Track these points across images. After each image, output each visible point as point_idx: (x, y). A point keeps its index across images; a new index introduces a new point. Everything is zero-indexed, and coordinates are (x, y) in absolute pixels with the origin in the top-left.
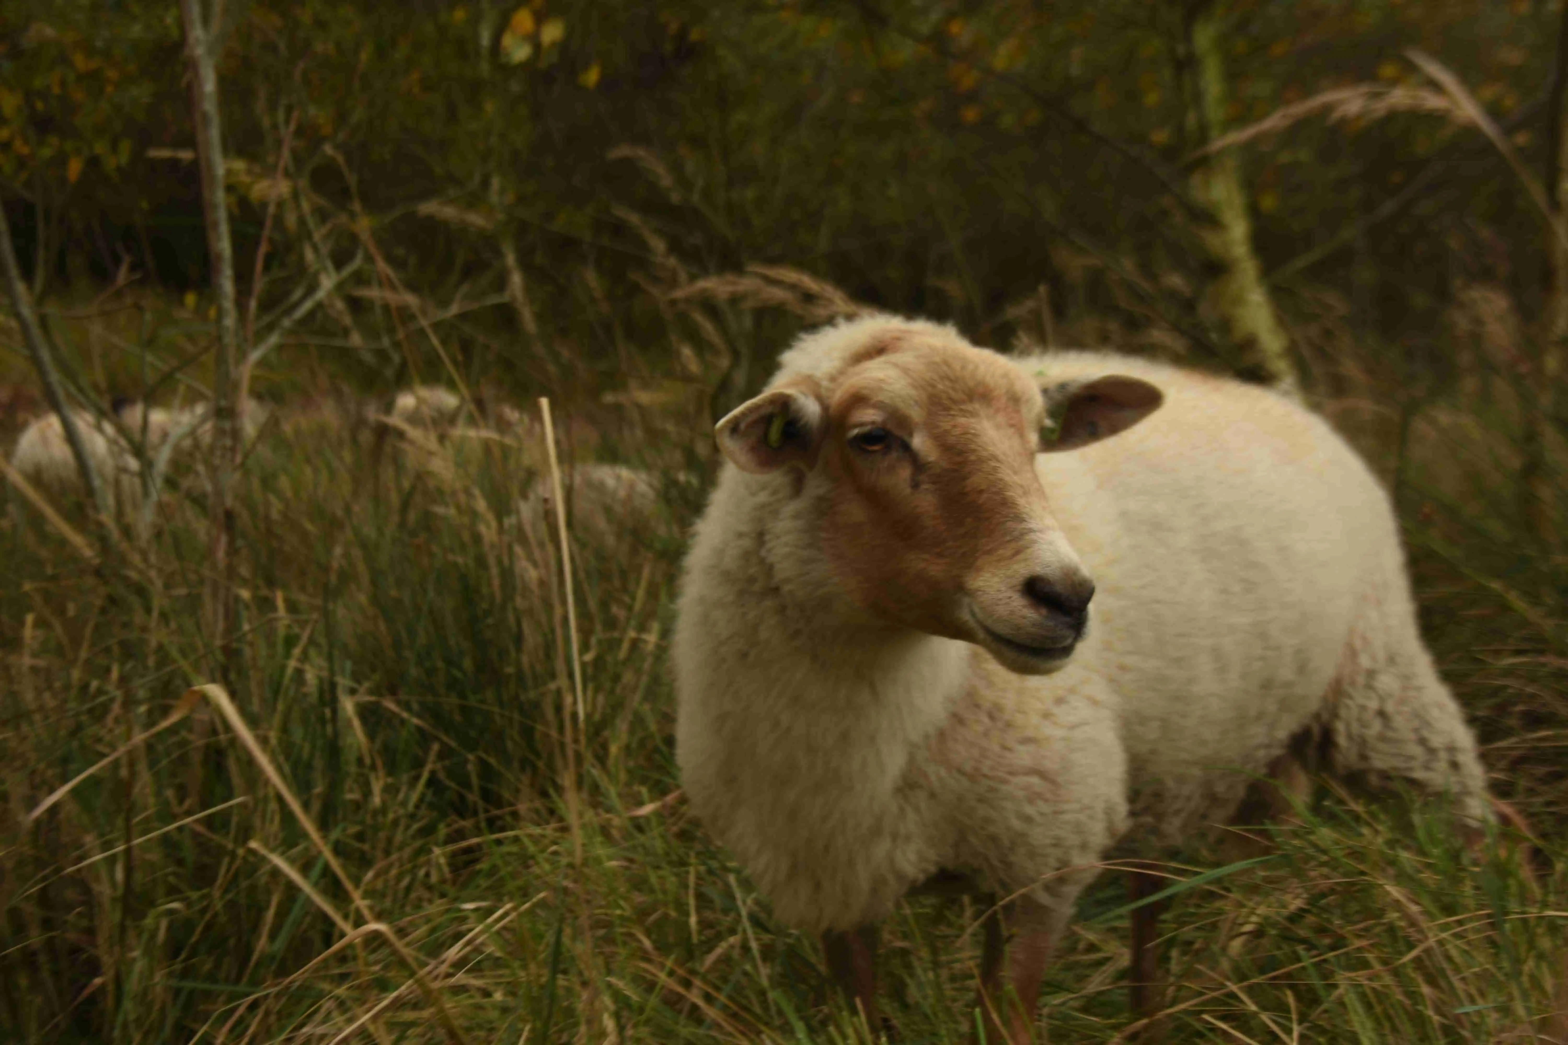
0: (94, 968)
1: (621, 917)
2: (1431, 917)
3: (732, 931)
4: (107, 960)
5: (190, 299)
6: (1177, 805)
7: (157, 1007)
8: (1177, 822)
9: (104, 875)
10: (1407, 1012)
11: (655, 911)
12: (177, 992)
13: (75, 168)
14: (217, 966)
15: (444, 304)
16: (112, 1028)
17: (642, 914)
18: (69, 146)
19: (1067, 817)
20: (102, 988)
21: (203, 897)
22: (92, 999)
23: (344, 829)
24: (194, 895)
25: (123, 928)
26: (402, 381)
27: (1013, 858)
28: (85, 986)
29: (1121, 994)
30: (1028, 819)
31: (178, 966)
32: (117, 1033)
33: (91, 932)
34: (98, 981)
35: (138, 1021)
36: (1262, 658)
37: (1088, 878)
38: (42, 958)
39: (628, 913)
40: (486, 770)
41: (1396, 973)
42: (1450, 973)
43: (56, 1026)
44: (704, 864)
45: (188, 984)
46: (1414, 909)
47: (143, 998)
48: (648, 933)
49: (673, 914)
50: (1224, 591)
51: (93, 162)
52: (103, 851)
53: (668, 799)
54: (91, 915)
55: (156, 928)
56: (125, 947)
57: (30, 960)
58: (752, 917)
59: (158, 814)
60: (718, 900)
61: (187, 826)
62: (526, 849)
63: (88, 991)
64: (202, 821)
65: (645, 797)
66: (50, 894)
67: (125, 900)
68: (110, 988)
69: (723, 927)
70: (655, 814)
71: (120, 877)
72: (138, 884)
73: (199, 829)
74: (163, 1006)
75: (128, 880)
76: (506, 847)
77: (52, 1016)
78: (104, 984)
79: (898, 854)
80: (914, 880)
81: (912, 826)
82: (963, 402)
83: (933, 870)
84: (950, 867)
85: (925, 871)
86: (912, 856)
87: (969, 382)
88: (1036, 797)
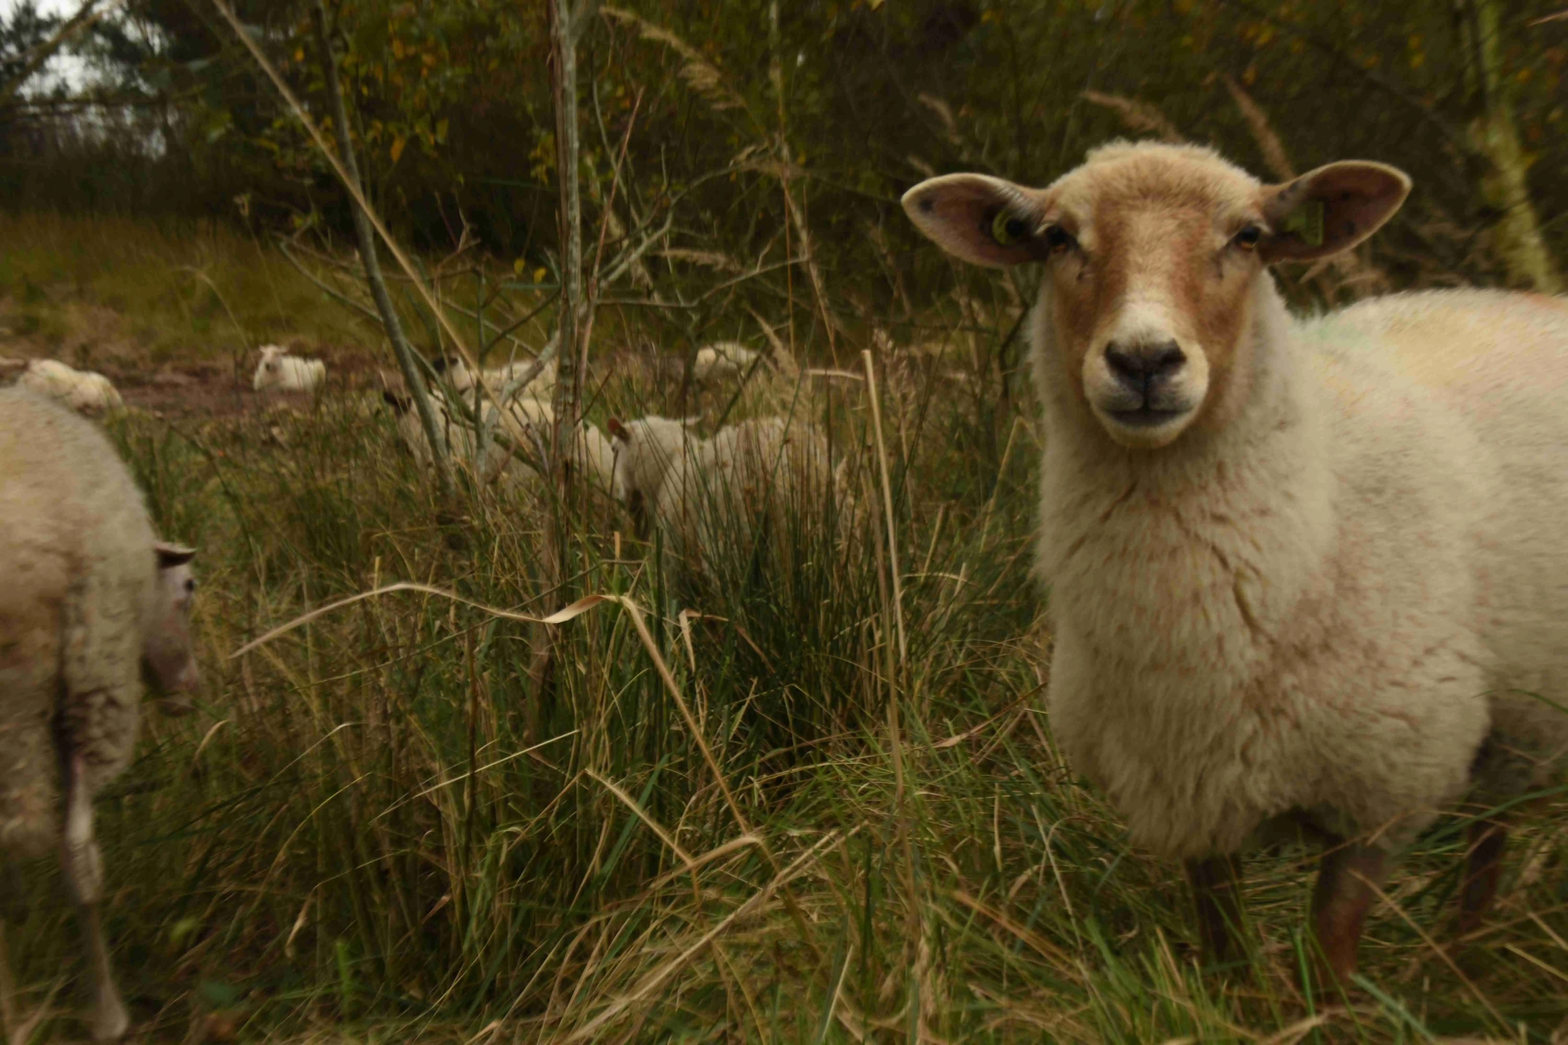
0: (442, 886)
1: (930, 843)
3: (1037, 858)
4: (454, 878)
7: (498, 923)
9: (451, 799)
11: (963, 838)
12: (516, 911)
13: (397, 148)
14: (553, 886)
16: (459, 942)
17: (951, 840)
18: (392, 127)
20: (450, 906)
22: (441, 916)
23: (670, 760)
24: (532, 821)
25: (467, 849)
26: (704, 338)
28: (434, 902)
31: (517, 885)
32: (463, 947)
33: (439, 851)
34: (445, 898)
35: (483, 938)
38: (394, 877)
39: (936, 840)
40: (800, 705)
43: (409, 939)
44: (1008, 792)
45: (526, 904)
47: (487, 916)
48: (956, 859)
49: (979, 841)
51: (414, 142)
52: (450, 777)
53: (974, 731)
54: (440, 839)
55: (499, 848)
56: (469, 866)
57: (383, 875)
58: (1055, 846)
59: (501, 744)
60: (1022, 829)
61: (526, 755)
62: (839, 779)
63: (437, 907)
64: (541, 751)
65: (951, 729)
66: (402, 817)
67: (469, 823)
68: (457, 907)
69: (1028, 855)
70: (960, 745)
71: (467, 802)
72: (484, 810)
73: (538, 758)
74: (504, 922)
75: (474, 803)
76: (819, 777)
77: (405, 930)
78: (452, 902)
79: (1249, 784)
80: (1265, 813)
81: (1269, 755)
82: (1134, 198)
83: (1286, 806)
84: (1305, 806)
85: (1277, 806)
86: (1264, 787)
87: (1151, 182)
88: (1401, 743)
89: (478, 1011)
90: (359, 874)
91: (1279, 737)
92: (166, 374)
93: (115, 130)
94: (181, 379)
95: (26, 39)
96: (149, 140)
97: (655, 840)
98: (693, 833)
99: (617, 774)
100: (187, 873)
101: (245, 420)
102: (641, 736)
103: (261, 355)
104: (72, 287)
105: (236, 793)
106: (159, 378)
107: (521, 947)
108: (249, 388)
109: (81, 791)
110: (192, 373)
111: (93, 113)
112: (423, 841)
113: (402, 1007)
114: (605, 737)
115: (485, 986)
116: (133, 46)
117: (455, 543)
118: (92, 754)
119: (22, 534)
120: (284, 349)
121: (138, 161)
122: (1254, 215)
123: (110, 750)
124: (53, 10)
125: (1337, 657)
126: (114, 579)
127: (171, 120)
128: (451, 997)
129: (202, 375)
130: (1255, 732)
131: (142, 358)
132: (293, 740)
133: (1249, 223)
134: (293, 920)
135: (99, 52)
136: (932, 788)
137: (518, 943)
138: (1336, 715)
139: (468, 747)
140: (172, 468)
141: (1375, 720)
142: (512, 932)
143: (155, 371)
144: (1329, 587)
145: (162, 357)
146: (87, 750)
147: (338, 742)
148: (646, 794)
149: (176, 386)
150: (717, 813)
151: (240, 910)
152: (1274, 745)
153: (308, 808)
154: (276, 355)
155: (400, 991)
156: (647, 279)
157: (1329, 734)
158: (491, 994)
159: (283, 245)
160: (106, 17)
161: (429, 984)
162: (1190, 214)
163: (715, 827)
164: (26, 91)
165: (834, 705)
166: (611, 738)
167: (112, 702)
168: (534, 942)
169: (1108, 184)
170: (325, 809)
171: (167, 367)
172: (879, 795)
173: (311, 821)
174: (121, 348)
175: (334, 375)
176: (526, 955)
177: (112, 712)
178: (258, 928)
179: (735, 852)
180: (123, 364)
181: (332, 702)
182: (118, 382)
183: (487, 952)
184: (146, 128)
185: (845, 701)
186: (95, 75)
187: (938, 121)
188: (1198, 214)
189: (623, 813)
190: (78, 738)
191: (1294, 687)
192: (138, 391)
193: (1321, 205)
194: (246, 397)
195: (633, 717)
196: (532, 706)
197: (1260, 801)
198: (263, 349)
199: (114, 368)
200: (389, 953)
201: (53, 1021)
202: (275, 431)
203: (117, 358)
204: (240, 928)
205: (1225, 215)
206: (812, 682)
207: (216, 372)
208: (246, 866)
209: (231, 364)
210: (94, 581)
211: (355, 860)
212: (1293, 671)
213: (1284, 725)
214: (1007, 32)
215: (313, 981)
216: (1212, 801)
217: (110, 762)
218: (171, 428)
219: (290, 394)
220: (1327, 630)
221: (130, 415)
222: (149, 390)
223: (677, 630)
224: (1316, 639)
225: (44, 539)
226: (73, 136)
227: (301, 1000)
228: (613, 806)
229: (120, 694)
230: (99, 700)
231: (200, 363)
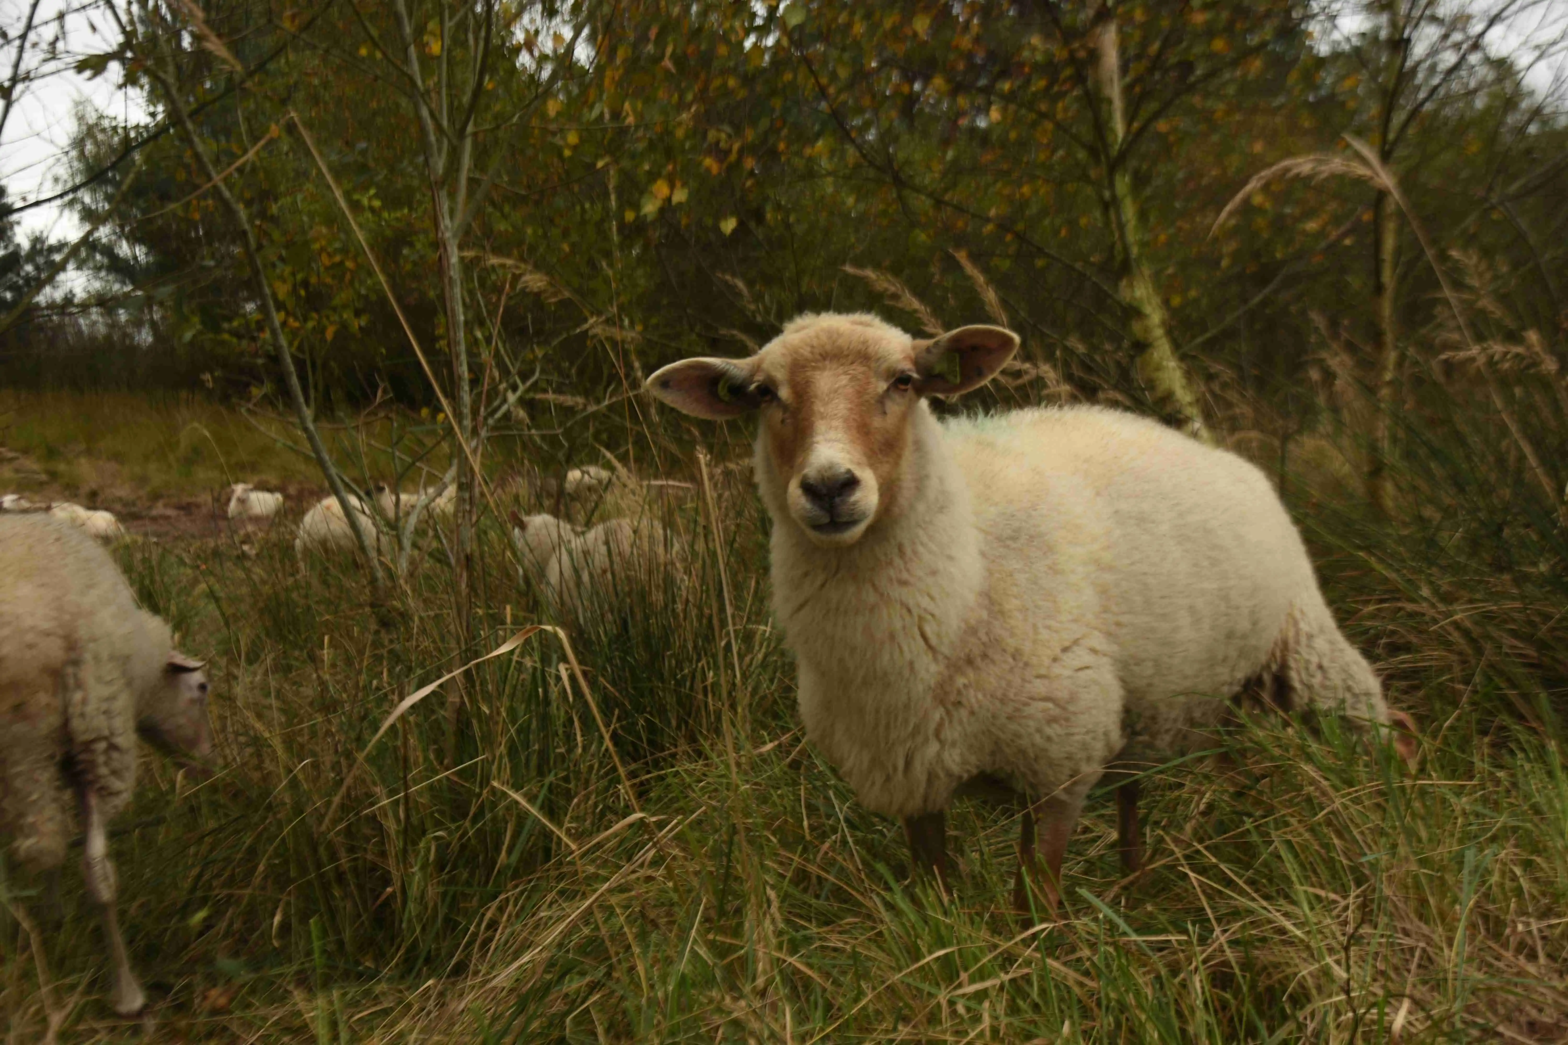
0: (386, 881)
2: (1337, 790)
3: (834, 830)
4: (395, 874)
5: (425, 412)
6: (1167, 726)
7: (431, 905)
8: (1167, 738)
9: (390, 814)
10: (1323, 860)
11: (779, 818)
12: (444, 896)
13: (329, 332)
14: (472, 875)
15: (598, 401)
16: (401, 921)
17: (770, 821)
18: (326, 318)
19: (1077, 738)
20: (393, 895)
21: (458, 828)
22: (387, 903)
23: (556, 775)
24: (453, 826)
25: (405, 851)
26: (571, 461)
27: (1036, 767)
28: (381, 893)
29: (1114, 858)
30: (1049, 739)
31: (444, 876)
32: (404, 925)
33: (383, 854)
34: (389, 890)
35: (419, 917)
36: (1226, 615)
37: (1094, 779)
38: (349, 876)
40: (651, 727)
41: (1312, 830)
42: (1352, 828)
43: (362, 923)
44: (811, 783)
45: (452, 889)
46: (1325, 783)
47: (421, 900)
49: (791, 820)
50: (1195, 565)
51: (343, 326)
52: (388, 797)
53: (783, 739)
54: (383, 844)
55: (428, 850)
56: (407, 864)
57: (340, 877)
58: (847, 820)
59: (426, 770)
60: (822, 809)
61: (447, 777)
62: (683, 780)
63: (383, 897)
64: (457, 773)
65: (767, 738)
66: (353, 829)
67: (405, 831)
68: (398, 895)
69: (827, 829)
70: (773, 749)
71: (402, 815)
72: (415, 820)
73: (455, 779)
74: (436, 905)
75: (408, 817)
76: (669, 780)
77: (359, 916)
78: (394, 892)
79: (946, 755)
80: (960, 777)
81: (956, 735)
82: (816, 361)
83: (975, 771)
84: (989, 770)
85: (968, 771)
86: (957, 759)
87: (828, 347)
88: (1052, 720)
89: (418, 975)
90: (321, 876)
91: (961, 722)
92: (159, 509)
93: (113, 325)
94: (170, 512)
95: (41, 260)
96: (139, 333)
97: (547, 835)
98: (576, 829)
99: (517, 788)
100: (187, 884)
101: (223, 540)
102: (534, 759)
103: (233, 491)
104: (83, 446)
105: (223, 822)
106: (154, 512)
107: (450, 924)
108: (224, 516)
109: (96, 819)
110: (180, 507)
111: (95, 314)
112: (370, 847)
113: (360, 975)
114: (506, 760)
115: (424, 955)
116: (126, 261)
117: (385, 623)
118: (102, 788)
119: (29, 622)
120: (250, 486)
121: (133, 350)
122: (907, 366)
123: (117, 784)
124: (61, 238)
125: (993, 662)
126: (105, 655)
127: (156, 317)
128: (397, 965)
129: (187, 508)
130: (942, 719)
131: (140, 498)
132: (266, 778)
133: (903, 372)
134: (273, 915)
135: (98, 269)
136: (756, 784)
137: (447, 920)
138: (998, 704)
139: (401, 775)
140: (166, 579)
141: (1026, 704)
142: (442, 912)
143: (150, 508)
144: (984, 615)
145: (155, 497)
146: (98, 786)
147: (301, 777)
148: (539, 801)
149: (167, 518)
150: (594, 812)
151: (230, 911)
152: (959, 728)
153: (280, 828)
154: (245, 491)
155: (358, 963)
156: (527, 421)
157: (994, 717)
158: (428, 961)
159: (243, 410)
160: (104, 240)
161: (381, 957)
162: (858, 369)
163: (593, 824)
164: (42, 298)
165: (679, 728)
166: (511, 761)
167: (113, 747)
168: (459, 919)
169: (796, 352)
170: (294, 828)
171: (160, 504)
172: (716, 790)
173: (283, 840)
174: (123, 491)
175: (289, 504)
176: (453, 930)
177: (115, 755)
178: (245, 923)
179: (608, 839)
180: (126, 504)
181: (295, 746)
182: (122, 517)
183: (424, 929)
184: (138, 324)
185: (687, 723)
186: (97, 285)
187: (739, 294)
188: (862, 369)
189: (522, 817)
190: (90, 777)
191: (965, 686)
192: (140, 522)
193: (957, 356)
194: (222, 524)
195: (527, 745)
196: (450, 741)
197: (956, 769)
198: (234, 487)
199: (118, 507)
200: (347, 935)
201: (86, 1004)
202: (246, 548)
203: (120, 499)
204: (231, 924)
205: (884, 366)
206: (662, 711)
207: (198, 506)
208: (232, 877)
209: (209, 499)
210: (88, 656)
211: (319, 865)
212: (963, 674)
213: (964, 713)
214: (788, 226)
215: (290, 960)
216: (919, 771)
217: (118, 793)
218: (165, 549)
219: (257, 519)
220: (984, 644)
221: (135, 542)
222: (147, 522)
223: (558, 678)
224: (976, 652)
225: (46, 625)
226: (80, 332)
227: (281, 975)
228: (515, 812)
229: (119, 740)
230: (102, 745)
231: (186, 499)
